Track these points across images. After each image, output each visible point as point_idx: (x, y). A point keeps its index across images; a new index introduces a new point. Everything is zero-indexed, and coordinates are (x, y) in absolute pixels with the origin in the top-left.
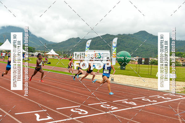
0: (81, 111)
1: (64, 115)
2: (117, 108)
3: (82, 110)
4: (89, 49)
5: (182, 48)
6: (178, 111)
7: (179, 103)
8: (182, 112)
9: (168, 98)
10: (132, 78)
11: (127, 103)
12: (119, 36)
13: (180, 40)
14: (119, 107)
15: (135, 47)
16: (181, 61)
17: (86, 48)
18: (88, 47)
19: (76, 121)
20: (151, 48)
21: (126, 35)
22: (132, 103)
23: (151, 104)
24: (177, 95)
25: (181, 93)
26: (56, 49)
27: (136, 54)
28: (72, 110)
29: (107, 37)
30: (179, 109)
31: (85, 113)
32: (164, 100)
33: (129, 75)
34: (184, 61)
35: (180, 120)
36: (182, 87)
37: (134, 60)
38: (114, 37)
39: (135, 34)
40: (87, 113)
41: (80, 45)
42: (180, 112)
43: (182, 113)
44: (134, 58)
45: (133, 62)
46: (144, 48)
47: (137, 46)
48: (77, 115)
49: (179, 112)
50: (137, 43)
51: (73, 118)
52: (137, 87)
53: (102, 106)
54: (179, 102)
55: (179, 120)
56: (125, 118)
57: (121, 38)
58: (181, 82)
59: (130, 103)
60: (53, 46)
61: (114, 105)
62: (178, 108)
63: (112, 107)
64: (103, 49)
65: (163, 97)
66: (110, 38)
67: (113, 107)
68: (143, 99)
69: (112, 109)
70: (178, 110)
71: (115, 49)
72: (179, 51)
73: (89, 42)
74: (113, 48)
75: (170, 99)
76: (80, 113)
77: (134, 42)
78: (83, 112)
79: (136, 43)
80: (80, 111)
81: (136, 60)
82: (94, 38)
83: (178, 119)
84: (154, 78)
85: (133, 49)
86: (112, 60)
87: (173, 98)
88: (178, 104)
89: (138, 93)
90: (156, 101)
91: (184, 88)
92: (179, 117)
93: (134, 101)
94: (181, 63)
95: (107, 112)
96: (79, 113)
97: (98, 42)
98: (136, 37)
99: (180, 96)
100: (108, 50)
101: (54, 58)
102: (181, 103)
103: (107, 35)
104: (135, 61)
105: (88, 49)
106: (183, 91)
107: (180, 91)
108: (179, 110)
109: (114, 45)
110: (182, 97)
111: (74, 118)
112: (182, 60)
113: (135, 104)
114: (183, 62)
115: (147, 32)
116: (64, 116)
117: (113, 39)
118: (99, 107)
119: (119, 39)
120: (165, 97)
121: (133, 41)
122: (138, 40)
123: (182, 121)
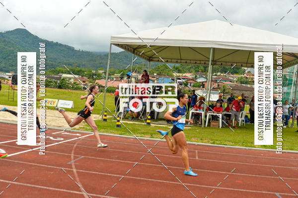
5: (84, 63)
6: (72, 157)
7: (75, 145)
8: (78, 157)
9: (58, 139)
13: (81, 50)
15: (8, 56)
16: (81, 83)
23: (31, 150)
24: (73, 132)
25: (78, 130)
27: (10, 68)
30: (74, 154)
32: (52, 142)
34: (86, 82)
35: (75, 170)
37: (7, 77)
39: (8, 32)
42: (75, 158)
43: (78, 159)
44: (7, 74)
45: (4, 81)
47: (11, 54)
50: (12, 49)
52: (8, 123)
54: (74, 144)
55: (73, 171)
62: (73, 152)
65: (51, 138)
70: (72, 155)
72: (79, 67)
75: (62, 139)
77: (6, 47)
81: (10, 77)
83: (72, 168)
85: (5, 59)
87: (66, 137)
88: (73, 146)
89: (10, 133)
92: (73, 166)
94: (82, 85)
98: (9, 38)
99: (78, 135)
102: (78, 144)
104: (8, 80)
106: (82, 127)
108: (74, 156)
110: (80, 136)
112: (84, 80)
114: (85, 83)
115: (29, 32)
120: (55, 137)
121: (5, 45)
122: (13, 44)
123: (77, 172)
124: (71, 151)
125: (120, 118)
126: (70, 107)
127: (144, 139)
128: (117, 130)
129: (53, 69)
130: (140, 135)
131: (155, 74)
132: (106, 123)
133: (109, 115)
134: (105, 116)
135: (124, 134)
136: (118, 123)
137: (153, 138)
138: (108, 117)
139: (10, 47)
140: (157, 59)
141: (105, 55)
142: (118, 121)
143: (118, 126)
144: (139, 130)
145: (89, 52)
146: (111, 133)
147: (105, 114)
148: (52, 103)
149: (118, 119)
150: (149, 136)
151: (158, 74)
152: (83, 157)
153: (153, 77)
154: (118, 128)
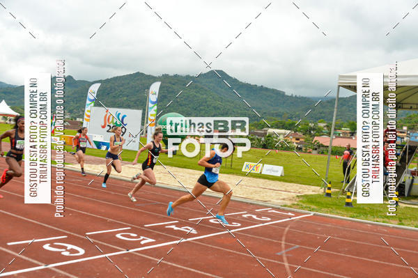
0: (68, 249)
1: (27, 258)
2: (154, 240)
3: (70, 247)
4: (95, 106)
5: (297, 113)
6: (283, 246)
7: (287, 229)
8: (292, 246)
9: (264, 219)
10: (190, 174)
11: (176, 228)
12: (165, 79)
13: (294, 96)
14: (159, 239)
15: (199, 106)
16: (294, 140)
17: (88, 102)
18: (91, 101)
19: (54, 272)
20: (235, 110)
21: (182, 76)
22: (187, 229)
24: (284, 211)
25: (290, 207)
26: (13, 102)
28: (47, 247)
29: (138, 80)
30: (286, 241)
31: (78, 252)
32: (256, 222)
33: (185, 167)
34: (301, 140)
35: (287, 264)
36: (294, 195)
38: (153, 79)
39: (200, 76)
40: (82, 252)
41: (73, 94)
42: (287, 246)
43: (291, 249)
46: (218, 108)
47: (204, 104)
48: (58, 257)
49: (286, 248)
50: (205, 96)
51: (47, 264)
53: (118, 236)
54: (286, 227)
55: (284, 265)
56: (170, 263)
57: (170, 83)
58: (291, 184)
59: (182, 229)
60: (5, 93)
61: (147, 233)
62: (284, 238)
63: (142, 238)
64: (129, 107)
65: (254, 217)
66: (143, 81)
67: (144, 239)
68: (211, 221)
69: (142, 243)
70: (283, 242)
71: (155, 108)
72: (291, 118)
73: (95, 88)
74: (150, 105)
75: (269, 219)
76: (67, 254)
77: (198, 95)
78: (72, 251)
79: (201, 96)
80: (65, 248)
82: (108, 81)
83: (283, 261)
84: (237, 174)
86: (146, 132)
87: (274, 217)
88: (284, 230)
90: (239, 225)
91: (298, 196)
92: (285, 259)
93: (191, 225)
94: (295, 144)
95: (130, 251)
96: (62, 253)
97: (115, 90)
98: (201, 83)
99: (290, 214)
100: (138, 109)
101: (8, 121)
102: (291, 228)
103: (139, 76)
105: (93, 104)
106: (296, 203)
107: (289, 203)
108: (286, 245)
109: (153, 98)
110: (293, 217)
111: (50, 266)
112: (298, 137)
113: (194, 232)
114: (298, 141)
115: (226, 74)
116: (25, 260)
117: (150, 85)
118: (111, 238)
119: (164, 84)
120: (259, 215)
122: (206, 90)
123: (290, 267)
124: (281, 236)
125: (352, 193)
126: (278, 174)
127: (388, 226)
128: (346, 210)
129: (256, 122)
130: (382, 220)
131: (405, 128)
132: (329, 199)
133: (335, 187)
134: (329, 189)
135: (357, 217)
136: (347, 200)
137: (403, 224)
138: (332, 190)
139: (202, 94)
140: (409, 106)
141: (328, 102)
142: (349, 197)
143: (348, 204)
144: (380, 212)
145: (306, 98)
146: (338, 214)
147: (329, 186)
148: (255, 169)
149: (349, 194)
150: (397, 222)
151: (409, 128)
152: (298, 246)
153: (401, 132)
154: (348, 207)
